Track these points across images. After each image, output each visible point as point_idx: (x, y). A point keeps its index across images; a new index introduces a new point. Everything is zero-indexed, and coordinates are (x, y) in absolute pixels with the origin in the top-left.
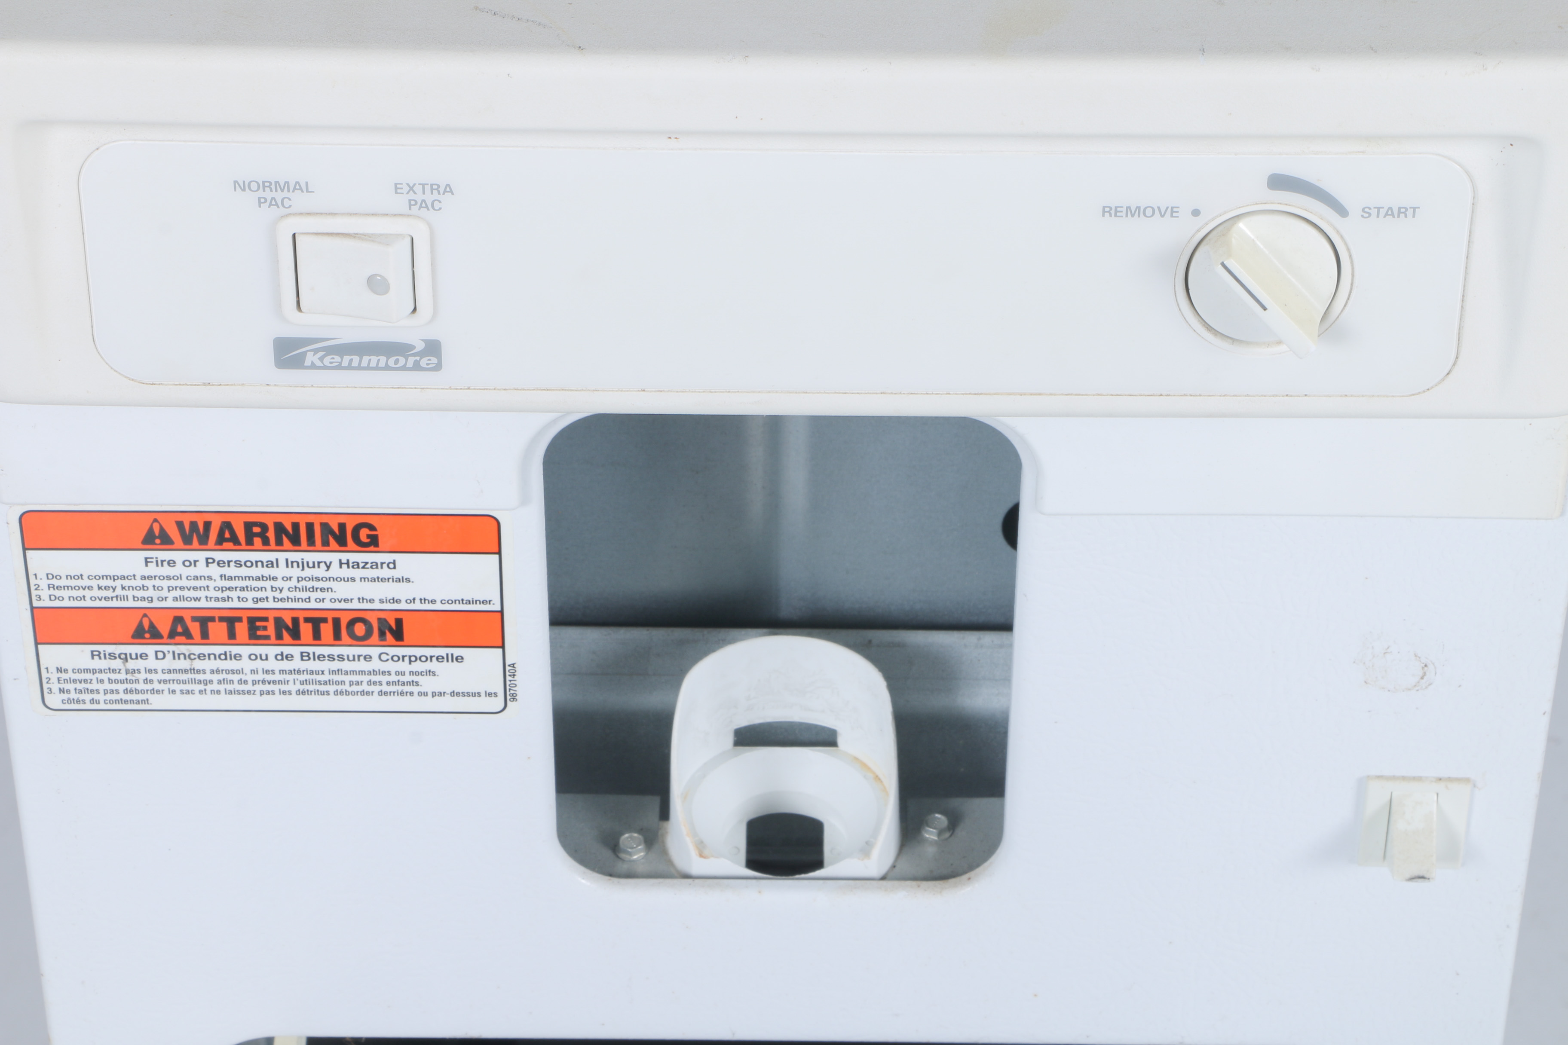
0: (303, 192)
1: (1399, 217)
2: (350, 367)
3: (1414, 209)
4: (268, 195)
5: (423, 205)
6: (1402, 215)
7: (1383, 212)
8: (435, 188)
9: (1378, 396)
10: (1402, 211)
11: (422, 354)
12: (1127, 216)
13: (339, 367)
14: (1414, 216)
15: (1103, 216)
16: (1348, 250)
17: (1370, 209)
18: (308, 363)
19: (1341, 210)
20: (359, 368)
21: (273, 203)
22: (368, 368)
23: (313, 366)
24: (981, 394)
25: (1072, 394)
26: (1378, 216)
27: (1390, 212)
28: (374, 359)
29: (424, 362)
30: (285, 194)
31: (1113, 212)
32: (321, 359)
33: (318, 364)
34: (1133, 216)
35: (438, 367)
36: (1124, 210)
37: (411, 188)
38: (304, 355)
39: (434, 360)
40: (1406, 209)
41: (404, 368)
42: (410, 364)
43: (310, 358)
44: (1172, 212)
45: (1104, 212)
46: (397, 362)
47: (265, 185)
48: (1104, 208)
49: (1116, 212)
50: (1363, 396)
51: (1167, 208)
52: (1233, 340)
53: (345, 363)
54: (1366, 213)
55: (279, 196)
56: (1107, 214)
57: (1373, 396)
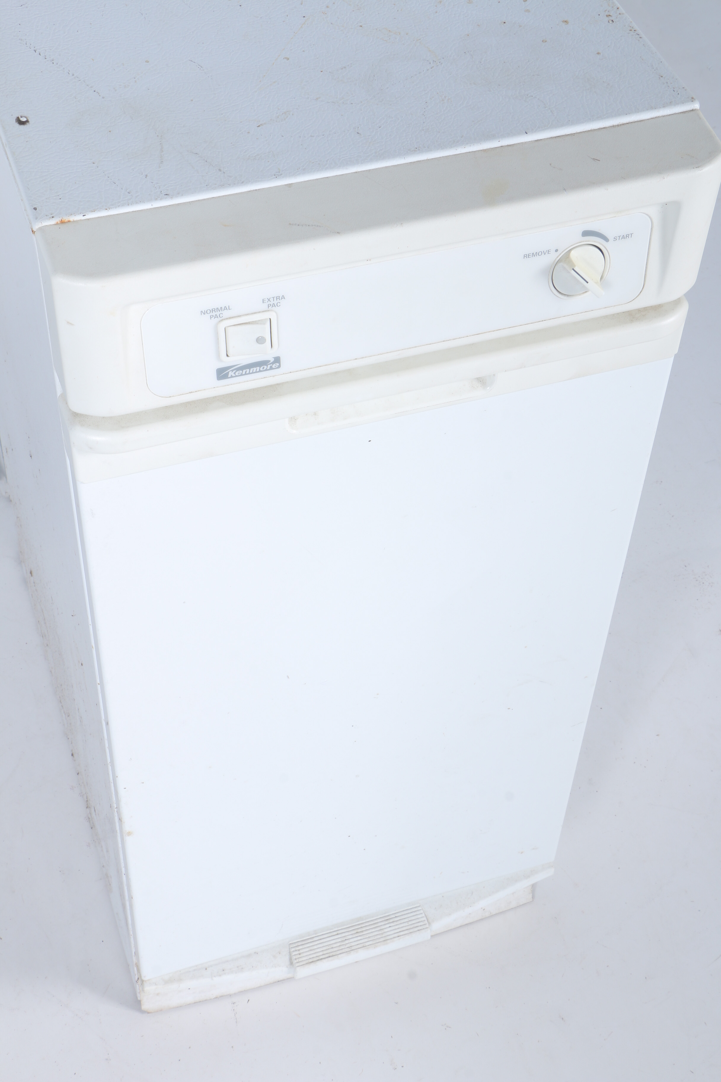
0: (227, 310)
1: (626, 238)
2: (246, 374)
3: (631, 234)
4: (214, 314)
5: (274, 305)
6: (627, 237)
7: (621, 238)
8: (278, 298)
9: (617, 305)
10: (627, 236)
11: (273, 363)
12: (532, 256)
13: (242, 375)
14: (631, 237)
15: (524, 258)
17: (616, 237)
18: (229, 376)
19: (606, 239)
20: (249, 373)
21: (216, 316)
22: (253, 373)
23: (232, 377)
24: (479, 334)
25: (511, 327)
26: (619, 239)
27: (623, 237)
28: (255, 369)
29: (273, 367)
30: (221, 312)
31: (527, 256)
32: (235, 373)
33: (234, 375)
34: (534, 256)
35: (279, 367)
36: (531, 254)
37: (269, 300)
38: (228, 373)
39: (278, 364)
40: (629, 235)
41: (266, 370)
42: (268, 368)
43: (231, 374)
44: (548, 252)
45: (524, 257)
46: (263, 368)
47: (212, 310)
48: (524, 255)
49: (529, 256)
50: (612, 306)
51: (547, 251)
52: (568, 295)
53: (244, 373)
54: (615, 239)
55: (218, 313)
56: (525, 257)
57: (615, 306)
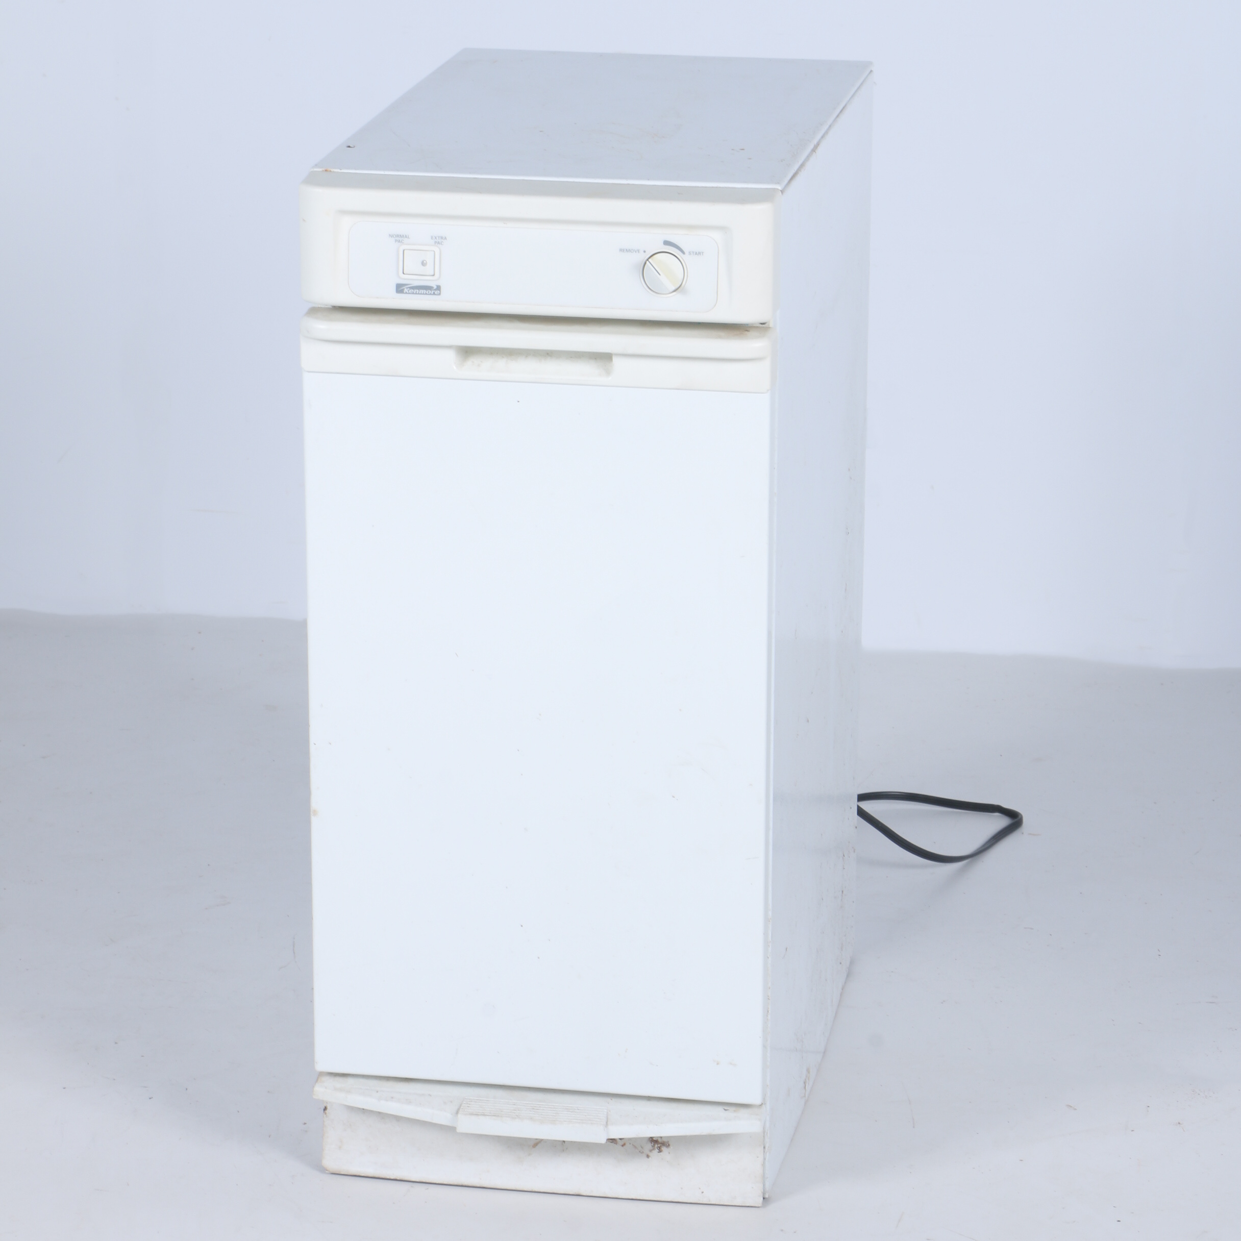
0: (407, 237)
1: (699, 255)
2: (416, 293)
3: (702, 253)
4: (398, 239)
5: (439, 243)
7: (694, 253)
8: (442, 238)
10: (699, 253)
11: (435, 290)
12: (626, 252)
13: (413, 293)
14: (702, 255)
15: (620, 251)
16: (686, 265)
18: (405, 292)
19: (683, 253)
20: (419, 294)
21: (399, 241)
22: (421, 294)
23: (406, 293)
26: (693, 255)
27: (696, 254)
28: (422, 291)
29: (436, 293)
30: (403, 239)
32: (408, 291)
33: (408, 292)
34: (628, 252)
35: (440, 294)
36: (625, 250)
37: (436, 238)
38: (403, 289)
39: (439, 292)
41: (431, 294)
42: (432, 293)
43: (406, 290)
44: (638, 251)
46: (429, 292)
47: (397, 236)
49: (623, 250)
50: (692, 312)
52: (656, 293)
53: (415, 292)
54: (690, 253)
55: (401, 239)
57: (695, 312)
